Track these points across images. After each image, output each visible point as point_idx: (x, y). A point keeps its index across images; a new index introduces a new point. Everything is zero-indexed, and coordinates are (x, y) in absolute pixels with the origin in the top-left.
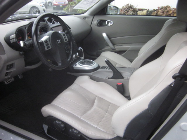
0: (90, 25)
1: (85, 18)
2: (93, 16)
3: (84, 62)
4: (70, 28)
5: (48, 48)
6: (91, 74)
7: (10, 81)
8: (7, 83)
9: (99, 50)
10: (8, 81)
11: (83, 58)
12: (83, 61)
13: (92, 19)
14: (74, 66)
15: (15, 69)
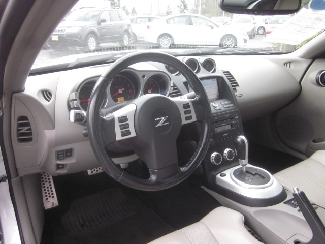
0: (298, 80)
1: (288, 63)
2: (309, 61)
3: (247, 172)
4: (238, 86)
5: (123, 135)
6: (251, 210)
7: (97, 171)
8: (92, 172)
9: (314, 141)
10: (95, 170)
11: (245, 162)
12: (244, 170)
13: (305, 66)
14: (218, 176)
15: (74, 161)
